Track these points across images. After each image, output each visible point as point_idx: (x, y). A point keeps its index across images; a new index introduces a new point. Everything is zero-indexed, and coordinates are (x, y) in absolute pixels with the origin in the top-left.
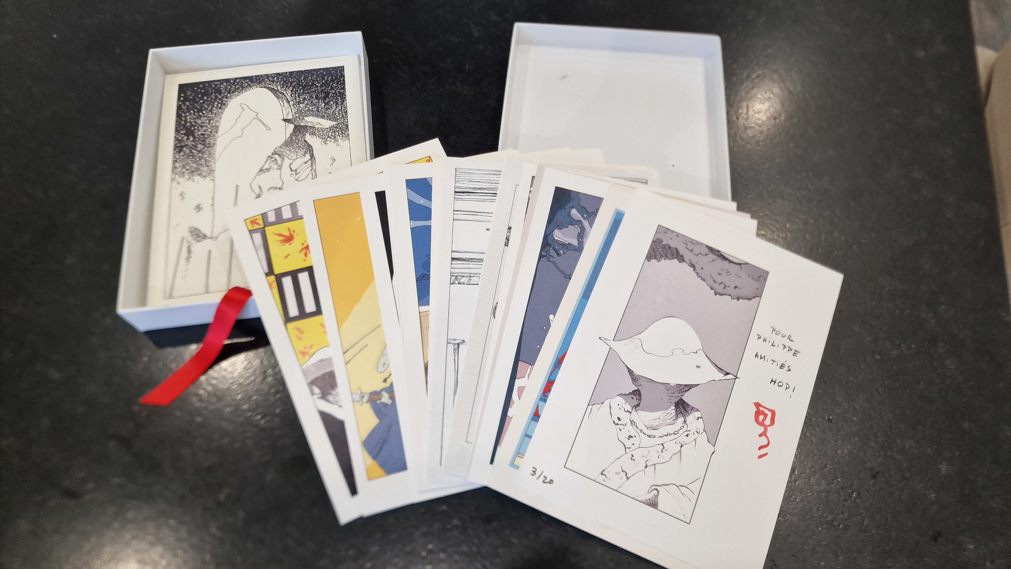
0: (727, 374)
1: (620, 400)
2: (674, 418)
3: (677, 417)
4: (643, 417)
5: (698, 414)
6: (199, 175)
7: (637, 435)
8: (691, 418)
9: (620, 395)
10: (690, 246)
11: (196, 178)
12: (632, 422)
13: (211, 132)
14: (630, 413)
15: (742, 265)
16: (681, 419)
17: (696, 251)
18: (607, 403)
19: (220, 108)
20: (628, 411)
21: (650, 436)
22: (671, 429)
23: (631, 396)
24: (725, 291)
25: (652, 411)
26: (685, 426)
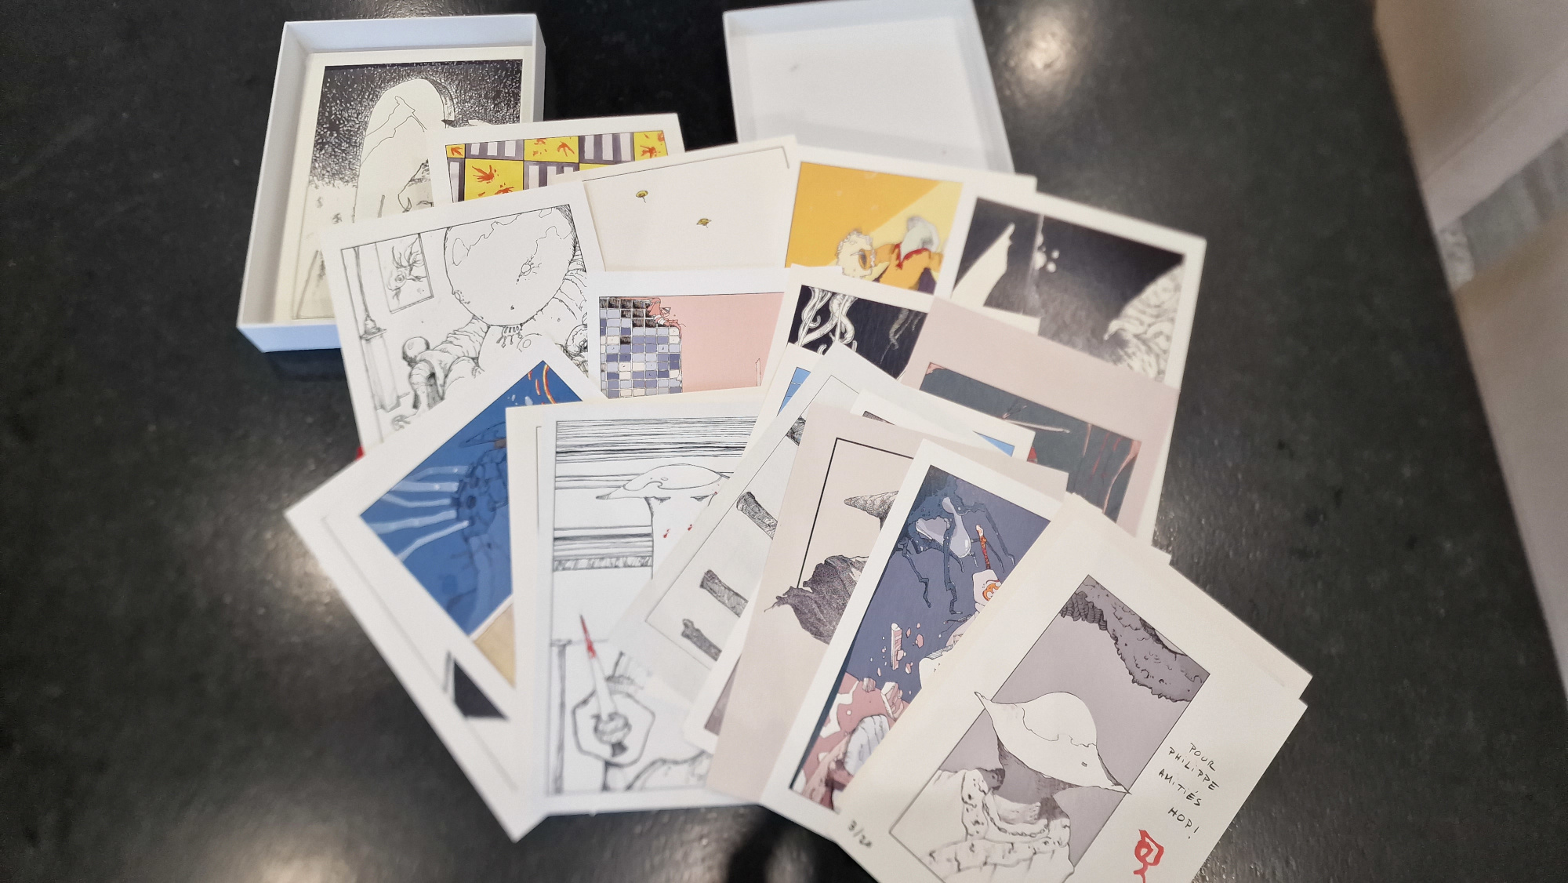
0: (1117, 784)
1: (978, 775)
2: (1036, 817)
3: (1040, 816)
4: (999, 804)
5: (1066, 821)
6: (341, 179)
7: (986, 824)
8: (1057, 824)
9: (979, 769)
10: (1120, 613)
11: (338, 182)
12: (984, 806)
13: (359, 128)
14: (985, 794)
15: (1177, 655)
16: (1044, 821)
17: (1125, 621)
18: (961, 774)
19: (371, 100)
20: (983, 791)
21: (1000, 829)
22: (1028, 829)
23: (991, 774)
24: (1146, 682)
25: (1012, 800)
26: (1047, 831)
